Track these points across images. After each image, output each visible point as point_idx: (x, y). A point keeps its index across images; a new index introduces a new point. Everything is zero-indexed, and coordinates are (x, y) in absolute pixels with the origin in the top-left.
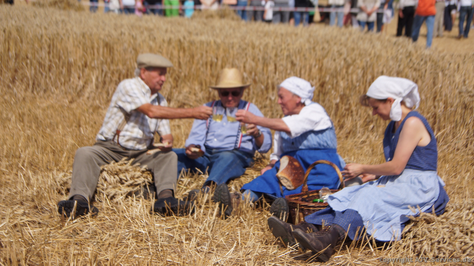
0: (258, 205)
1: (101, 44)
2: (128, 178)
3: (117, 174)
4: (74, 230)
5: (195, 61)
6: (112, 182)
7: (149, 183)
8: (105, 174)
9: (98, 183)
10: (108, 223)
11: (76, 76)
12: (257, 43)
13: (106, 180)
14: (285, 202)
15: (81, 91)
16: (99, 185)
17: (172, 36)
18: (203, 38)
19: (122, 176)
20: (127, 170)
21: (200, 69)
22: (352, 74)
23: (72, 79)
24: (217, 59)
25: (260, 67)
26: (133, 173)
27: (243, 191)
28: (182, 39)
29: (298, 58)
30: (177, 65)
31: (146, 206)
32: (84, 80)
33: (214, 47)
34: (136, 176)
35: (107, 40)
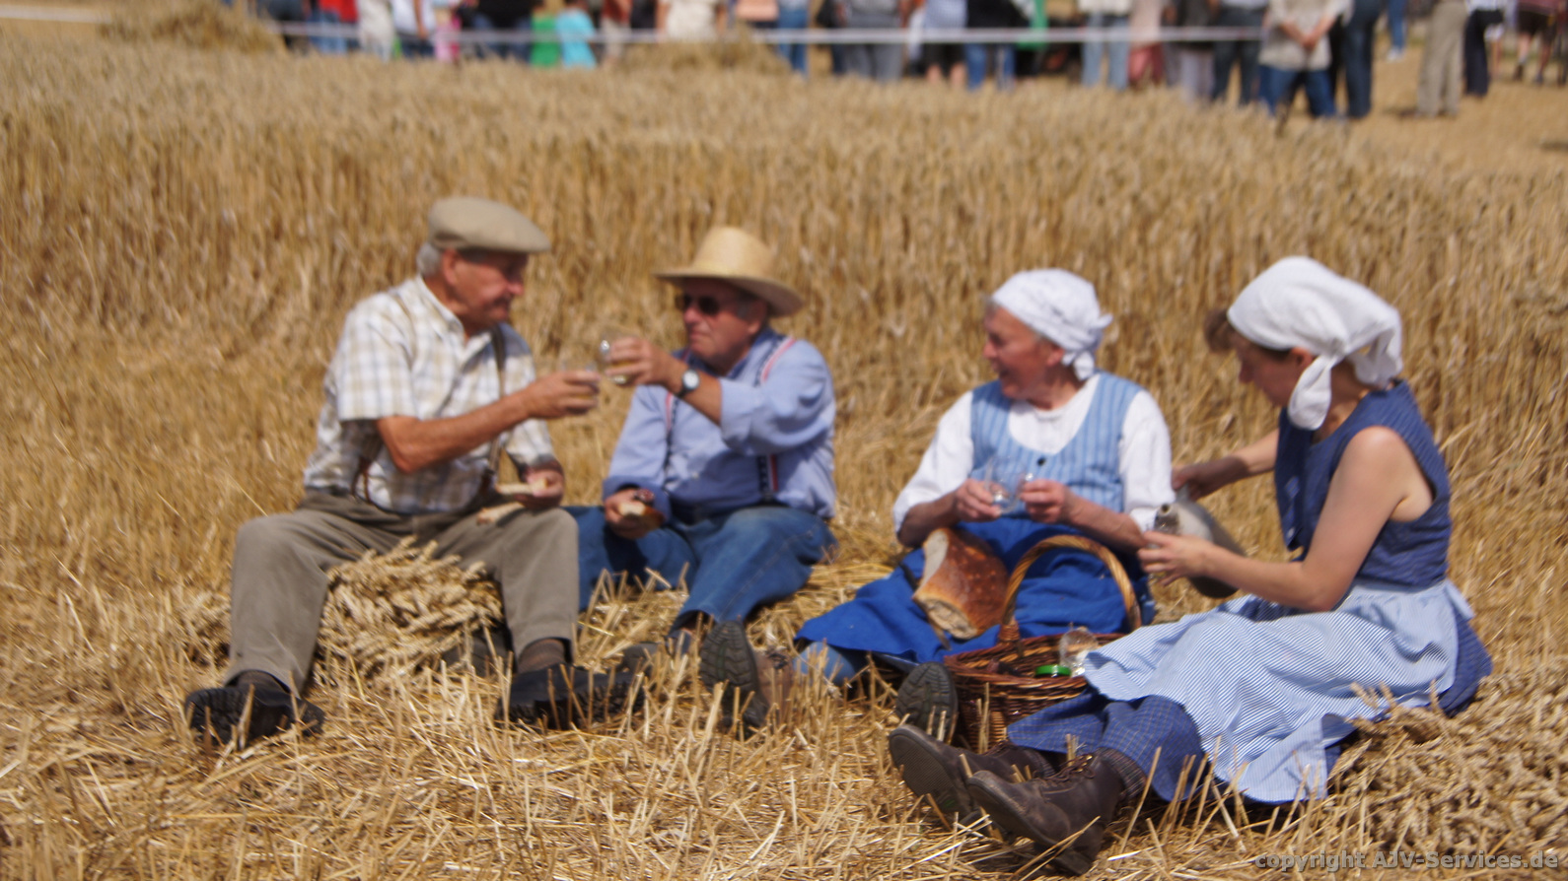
0: (854, 693)
1: (329, 163)
2: (423, 606)
3: (384, 593)
4: (246, 784)
5: (640, 213)
6: (370, 619)
7: (493, 619)
8: (344, 594)
9: (321, 626)
10: (357, 759)
11: (247, 267)
12: (844, 149)
13: (348, 614)
14: (944, 677)
15: (262, 317)
16: (326, 631)
17: (563, 132)
18: (665, 135)
19: (400, 599)
20: (416, 580)
21: (655, 237)
22: (1159, 245)
23: (232, 280)
24: (712, 203)
25: (855, 227)
26: (436, 589)
27: (802, 643)
28: (595, 141)
29: (981, 198)
30: (579, 225)
31: (484, 698)
32: (273, 281)
33: (703, 164)
34: (449, 598)
35: (347, 147)
